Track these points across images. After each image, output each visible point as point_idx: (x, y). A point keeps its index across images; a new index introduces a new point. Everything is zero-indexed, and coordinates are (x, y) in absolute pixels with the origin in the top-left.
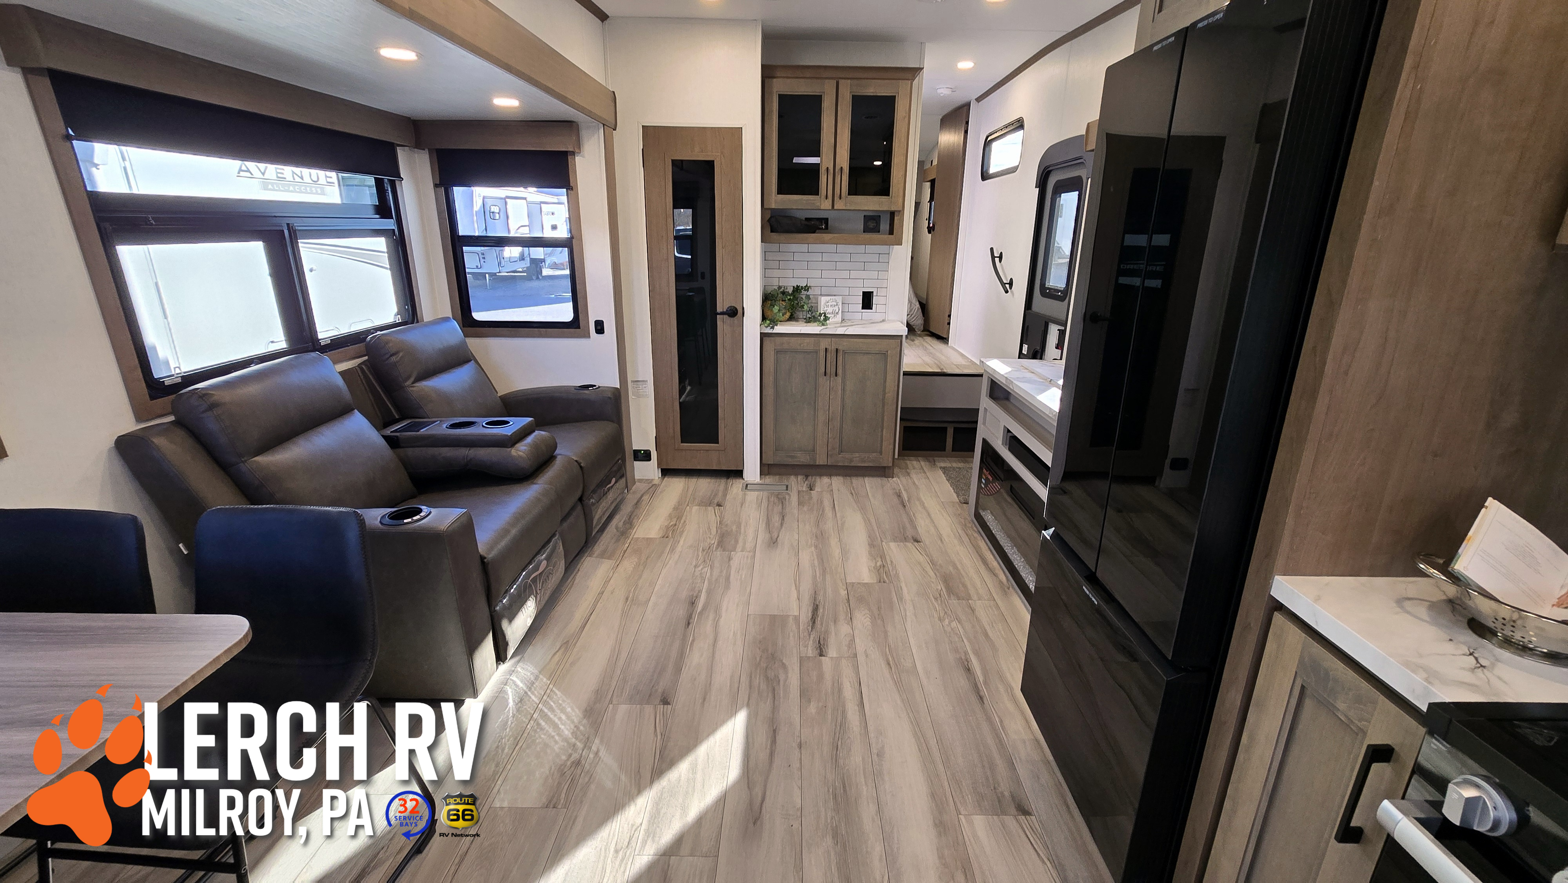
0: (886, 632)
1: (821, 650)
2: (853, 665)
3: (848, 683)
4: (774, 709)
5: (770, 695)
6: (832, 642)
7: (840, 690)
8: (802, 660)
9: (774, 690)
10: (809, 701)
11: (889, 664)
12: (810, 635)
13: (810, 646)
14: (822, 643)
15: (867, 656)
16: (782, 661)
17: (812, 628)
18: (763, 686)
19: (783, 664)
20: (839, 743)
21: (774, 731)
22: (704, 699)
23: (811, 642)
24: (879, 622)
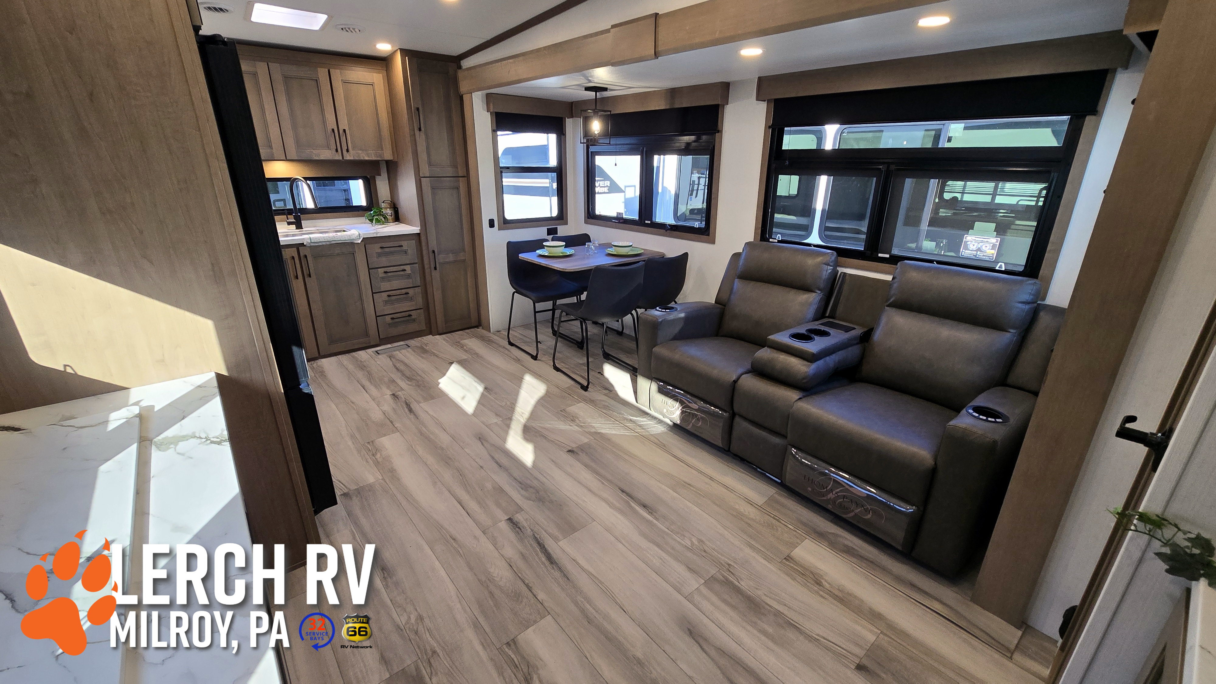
0: (471, 569)
1: (514, 524)
2: (481, 524)
3: (477, 510)
4: (511, 475)
5: (520, 480)
6: (511, 535)
7: (479, 503)
8: (520, 509)
9: (520, 483)
10: (493, 488)
11: (454, 539)
12: (532, 531)
13: (524, 522)
14: (517, 529)
15: (475, 537)
16: (533, 501)
17: (536, 537)
18: (528, 482)
19: (530, 500)
20: (461, 478)
21: (501, 466)
22: (553, 461)
23: (526, 525)
24: (484, 579)
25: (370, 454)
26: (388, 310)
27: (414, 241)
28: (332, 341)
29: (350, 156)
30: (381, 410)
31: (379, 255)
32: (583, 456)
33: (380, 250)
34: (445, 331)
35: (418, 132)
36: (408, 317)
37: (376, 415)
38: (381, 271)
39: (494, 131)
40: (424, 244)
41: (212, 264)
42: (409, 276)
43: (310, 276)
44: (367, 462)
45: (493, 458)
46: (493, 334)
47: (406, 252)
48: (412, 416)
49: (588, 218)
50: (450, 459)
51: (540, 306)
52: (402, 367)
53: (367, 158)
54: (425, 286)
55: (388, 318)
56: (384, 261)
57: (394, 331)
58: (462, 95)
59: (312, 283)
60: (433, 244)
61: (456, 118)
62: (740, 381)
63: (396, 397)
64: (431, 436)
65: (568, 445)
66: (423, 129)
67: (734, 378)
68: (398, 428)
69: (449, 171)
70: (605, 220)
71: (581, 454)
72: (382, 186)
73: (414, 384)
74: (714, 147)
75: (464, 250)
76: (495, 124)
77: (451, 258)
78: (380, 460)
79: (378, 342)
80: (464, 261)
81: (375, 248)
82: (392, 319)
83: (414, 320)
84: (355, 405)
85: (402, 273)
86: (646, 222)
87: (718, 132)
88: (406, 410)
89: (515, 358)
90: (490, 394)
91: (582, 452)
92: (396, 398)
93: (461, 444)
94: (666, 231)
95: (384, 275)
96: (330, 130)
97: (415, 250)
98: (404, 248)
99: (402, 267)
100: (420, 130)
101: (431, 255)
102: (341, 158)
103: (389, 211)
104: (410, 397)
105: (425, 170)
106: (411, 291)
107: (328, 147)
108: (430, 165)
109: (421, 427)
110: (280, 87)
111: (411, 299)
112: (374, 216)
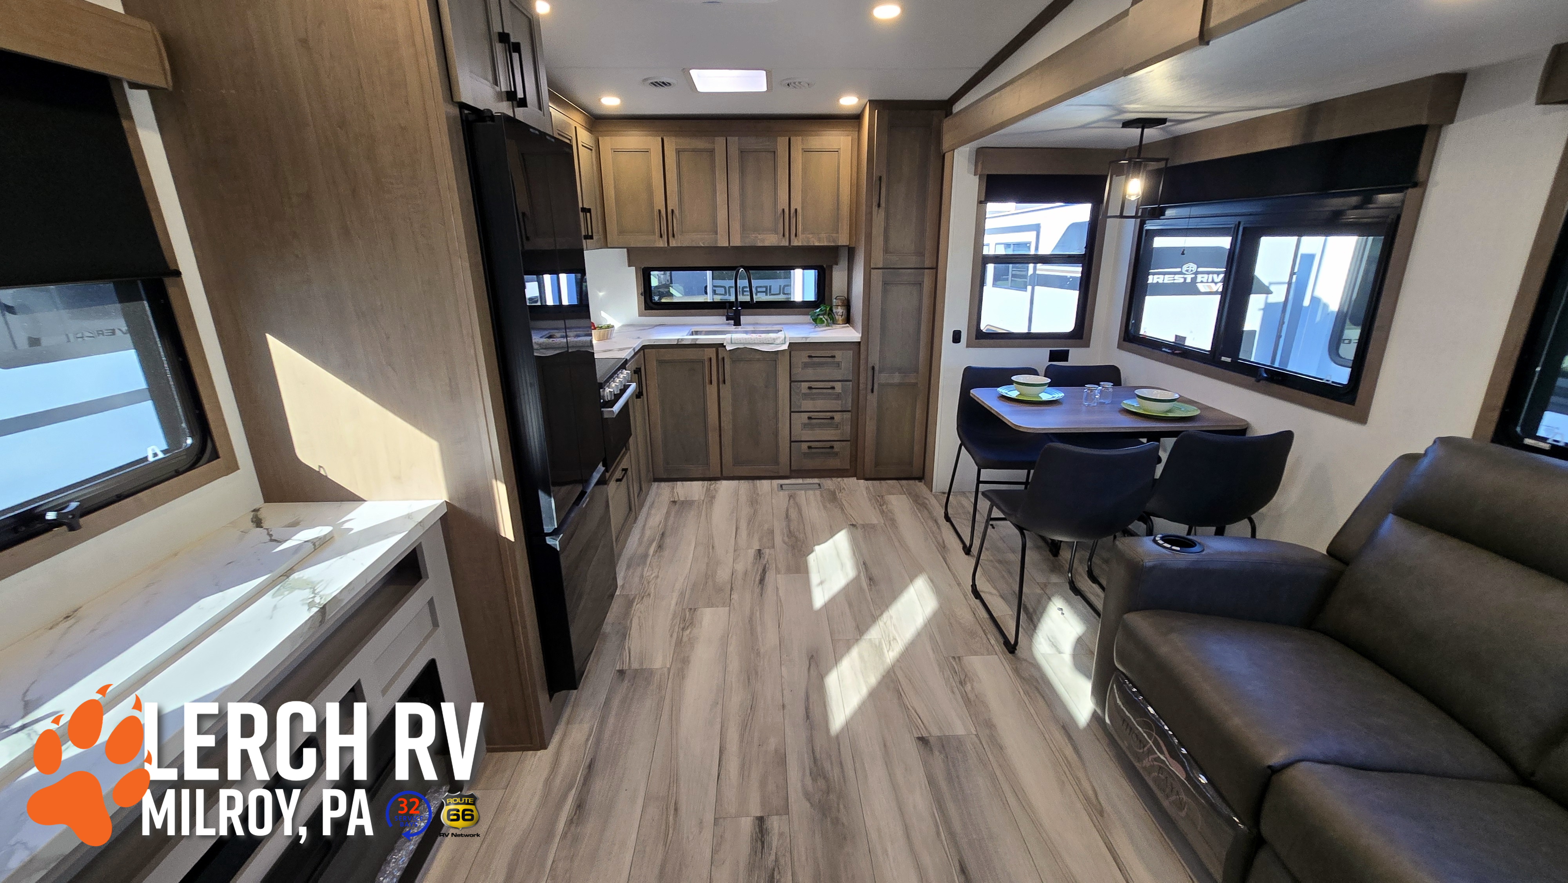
0: (663, 875)
1: (762, 830)
2: (722, 805)
3: (732, 777)
4: (811, 740)
5: (818, 756)
7: (742, 767)
8: (786, 809)
9: (815, 762)
10: (776, 751)
11: (676, 811)
12: (777, 860)
13: (777, 836)
14: (760, 843)
15: (701, 822)
16: (813, 806)
17: (775, 876)
18: (827, 766)
19: (809, 799)
20: (749, 711)
21: (808, 717)
22: (885, 745)
23: (775, 844)
25: (682, 626)
26: (808, 435)
27: (851, 352)
28: (737, 462)
29: (798, 241)
30: (733, 567)
31: (806, 365)
32: (938, 760)
33: (807, 360)
34: (873, 477)
35: (877, 208)
36: (828, 448)
37: (723, 575)
38: (805, 385)
39: (982, 202)
40: (862, 357)
41: (450, 379)
42: (838, 397)
43: (724, 382)
44: (671, 636)
45: (807, 698)
46: (934, 495)
47: (838, 365)
48: (757, 590)
49: (1124, 340)
50: (757, 673)
51: (986, 474)
52: (793, 514)
53: (817, 244)
54: (856, 411)
55: (804, 446)
56: (810, 373)
57: (810, 464)
58: (945, 153)
59: (726, 390)
60: (874, 358)
61: (932, 187)
62: (1291, 772)
63: (760, 554)
64: (759, 629)
65: (925, 727)
66: (883, 204)
67: (1277, 758)
68: (733, 601)
69: (912, 261)
70: (1153, 346)
71: (937, 753)
72: (838, 277)
73: (790, 544)
74: (1399, 217)
75: (917, 371)
76: (984, 191)
77: (897, 378)
78: (685, 639)
79: (788, 474)
80: (915, 384)
81: (802, 357)
82: (809, 447)
83: (836, 454)
84: (713, 551)
85: (830, 391)
86: (1223, 359)
87: (1415, 185)
88: (758, 578)
89: (941, 541)
90: (870, 590)
91: (940, 752)
92: (759, 557)
93: (784, 657)
94: (1258, 381)
95: (808, 391)
96: (780, 211)
97: (851, 364)
98: (836, 360)
99: (831, 384)
100: (879, 206)
101: (870, 373)
102: (787, 244)
103: (839, 311)
104: (774, 561)
105: (878, 258)
106: (838, 417)
107: (775, 231)
108: (886, 253)
109: (757, 610)
110: (735, 164)
111: (837, 427)
112: (818, 315)
